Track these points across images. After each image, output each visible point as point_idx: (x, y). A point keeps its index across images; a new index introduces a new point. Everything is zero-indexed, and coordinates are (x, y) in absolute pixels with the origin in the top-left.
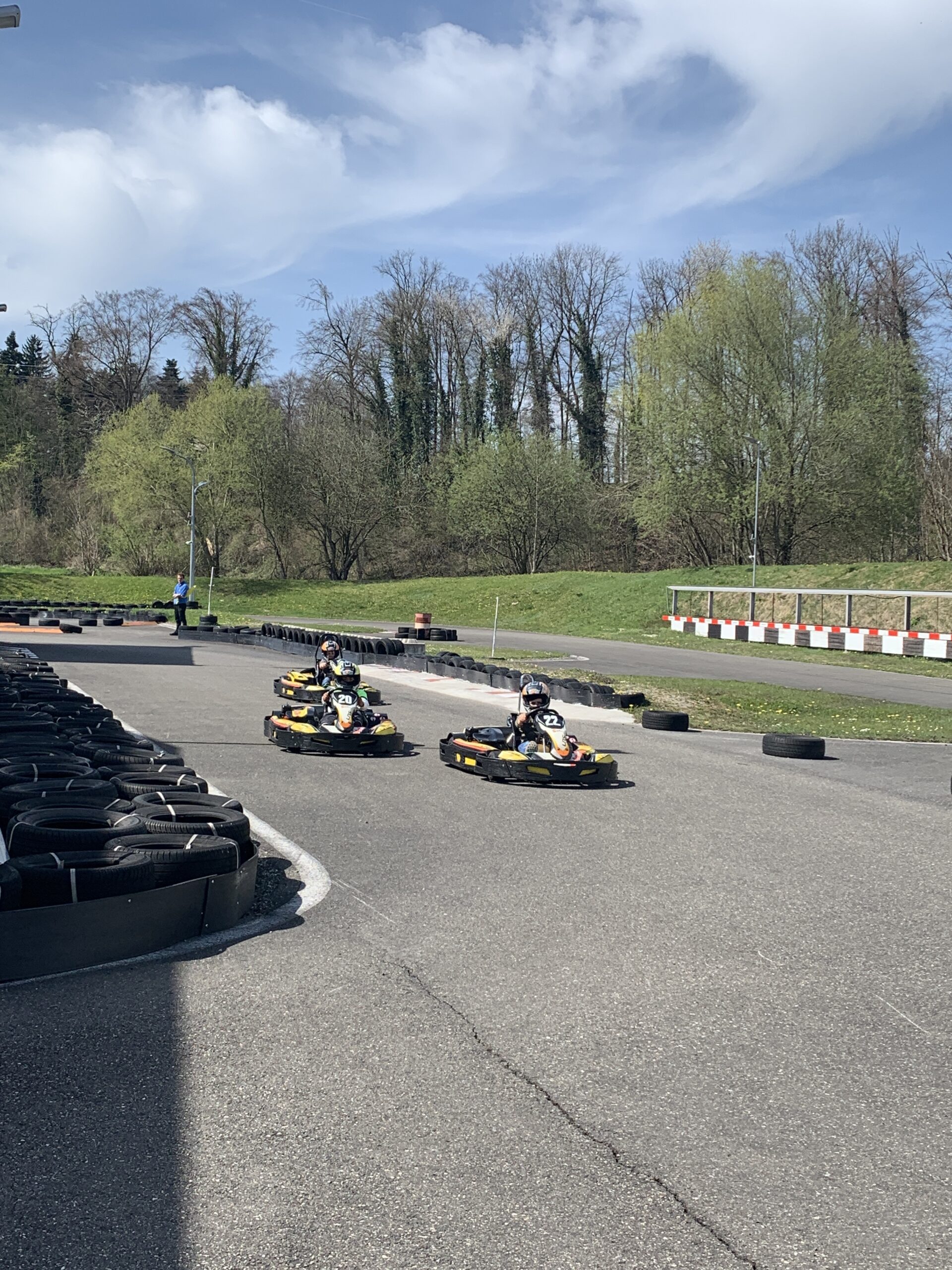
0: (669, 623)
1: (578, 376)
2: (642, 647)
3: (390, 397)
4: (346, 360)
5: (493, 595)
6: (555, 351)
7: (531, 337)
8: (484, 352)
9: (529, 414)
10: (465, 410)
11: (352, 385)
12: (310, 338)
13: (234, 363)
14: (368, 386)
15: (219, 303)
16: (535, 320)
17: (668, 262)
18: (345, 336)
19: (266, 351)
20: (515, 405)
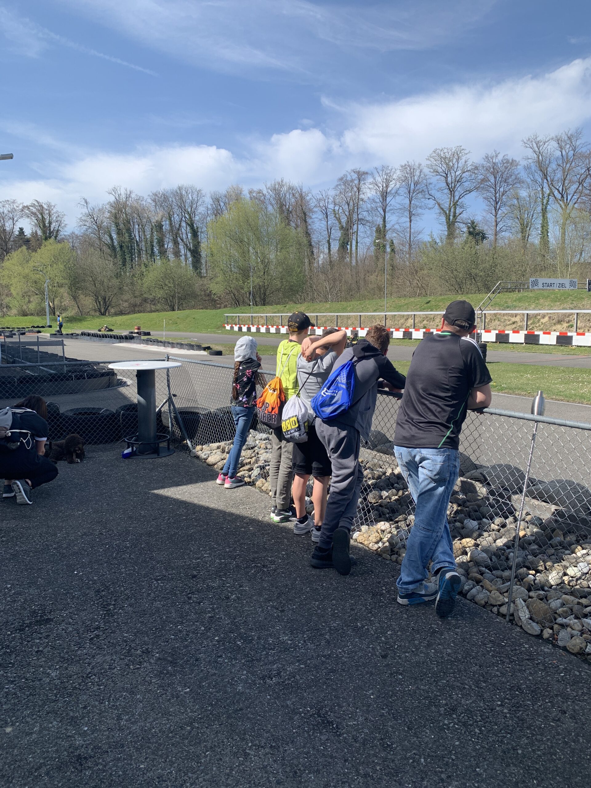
0: (225, 327)
1: (189, 235)
2: (216, 335)
3: (116, 243)
4: (97, 229)
5: (163, 319)
6: (180, 225)
7: (170, 220)
8: (152, 225)
9: (172, 250)
10: (146, 248)
11: (100, 239)
12: (81, 220)
13: (50, 229)
14: (106, 239)
15: (42, 206)
16: (171, 213)
17: (221, 192)
18: (95, 219)
19: (63, 225)
20: (166, 246)
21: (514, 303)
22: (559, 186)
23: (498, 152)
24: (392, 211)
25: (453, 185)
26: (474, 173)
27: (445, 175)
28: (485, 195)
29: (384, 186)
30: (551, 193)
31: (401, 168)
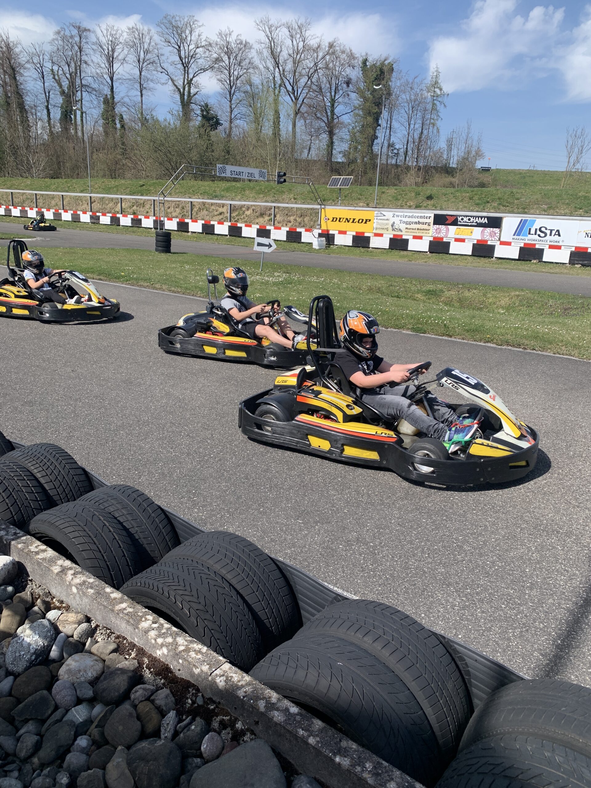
21: (222, 193)
22: (290, 76)
23: (231, 30)
24: (120, 81)
25: (187, 60)
26: (208, 50)
27: (177, 47)
28: (219, 77)
29: (110, 49)
30: (283, 84)
31: (128, 31)
